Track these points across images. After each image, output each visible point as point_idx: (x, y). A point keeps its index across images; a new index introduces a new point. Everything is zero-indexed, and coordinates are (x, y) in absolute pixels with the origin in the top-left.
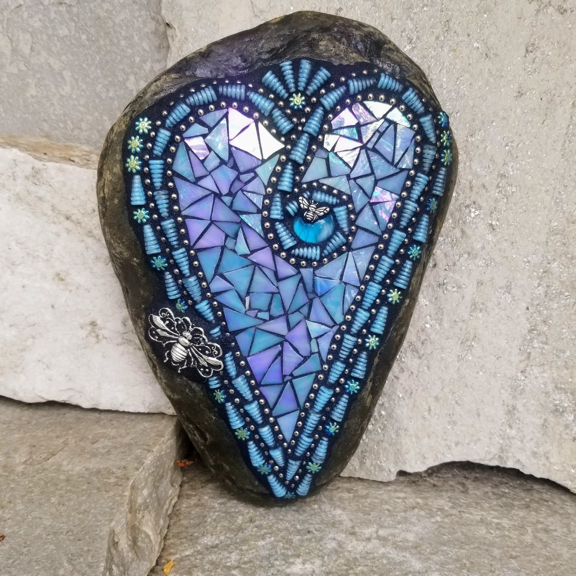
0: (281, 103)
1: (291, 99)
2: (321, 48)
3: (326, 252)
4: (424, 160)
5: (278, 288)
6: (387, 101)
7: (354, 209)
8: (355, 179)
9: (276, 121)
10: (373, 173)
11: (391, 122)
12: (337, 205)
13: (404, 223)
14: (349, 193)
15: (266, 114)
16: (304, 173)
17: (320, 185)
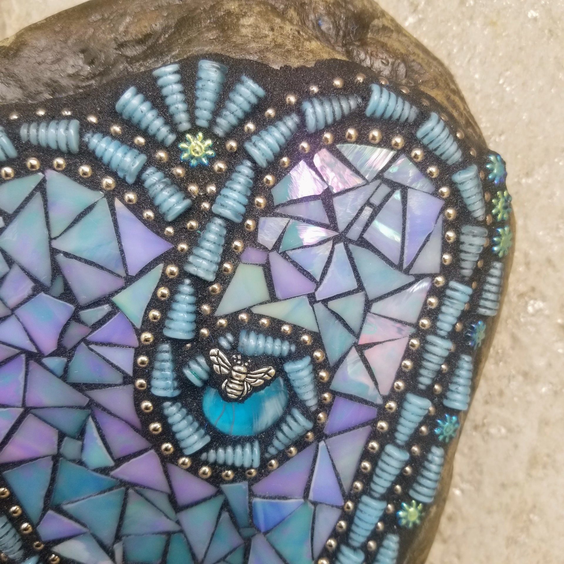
0: (162, 154)
1: (183, 145)
2: (244, 31)
3: (272, 451)
4: (463, 256)
5: (178, 522)
6: (385, 143)
7: (326, 359)
8: (325, 302)
9: (151, 193)
10: (361, 288)
11: (394, 186)
12: (292, 357)
13: (425, 380)
14: (315, 329)
15: (130, 180)
16: (220, 297)
17: (255, 318)
